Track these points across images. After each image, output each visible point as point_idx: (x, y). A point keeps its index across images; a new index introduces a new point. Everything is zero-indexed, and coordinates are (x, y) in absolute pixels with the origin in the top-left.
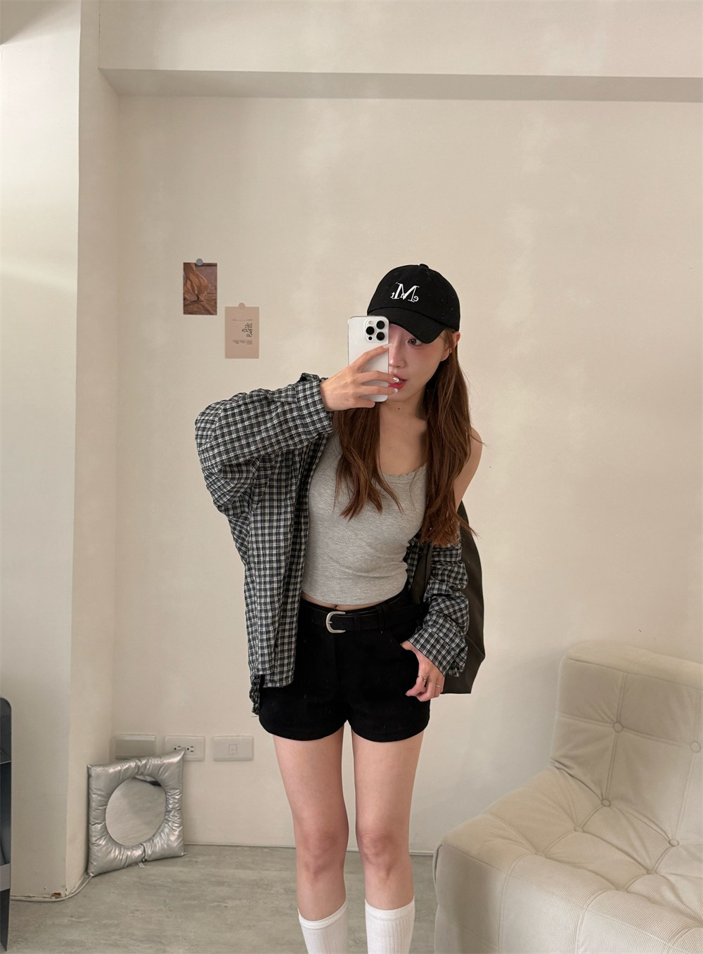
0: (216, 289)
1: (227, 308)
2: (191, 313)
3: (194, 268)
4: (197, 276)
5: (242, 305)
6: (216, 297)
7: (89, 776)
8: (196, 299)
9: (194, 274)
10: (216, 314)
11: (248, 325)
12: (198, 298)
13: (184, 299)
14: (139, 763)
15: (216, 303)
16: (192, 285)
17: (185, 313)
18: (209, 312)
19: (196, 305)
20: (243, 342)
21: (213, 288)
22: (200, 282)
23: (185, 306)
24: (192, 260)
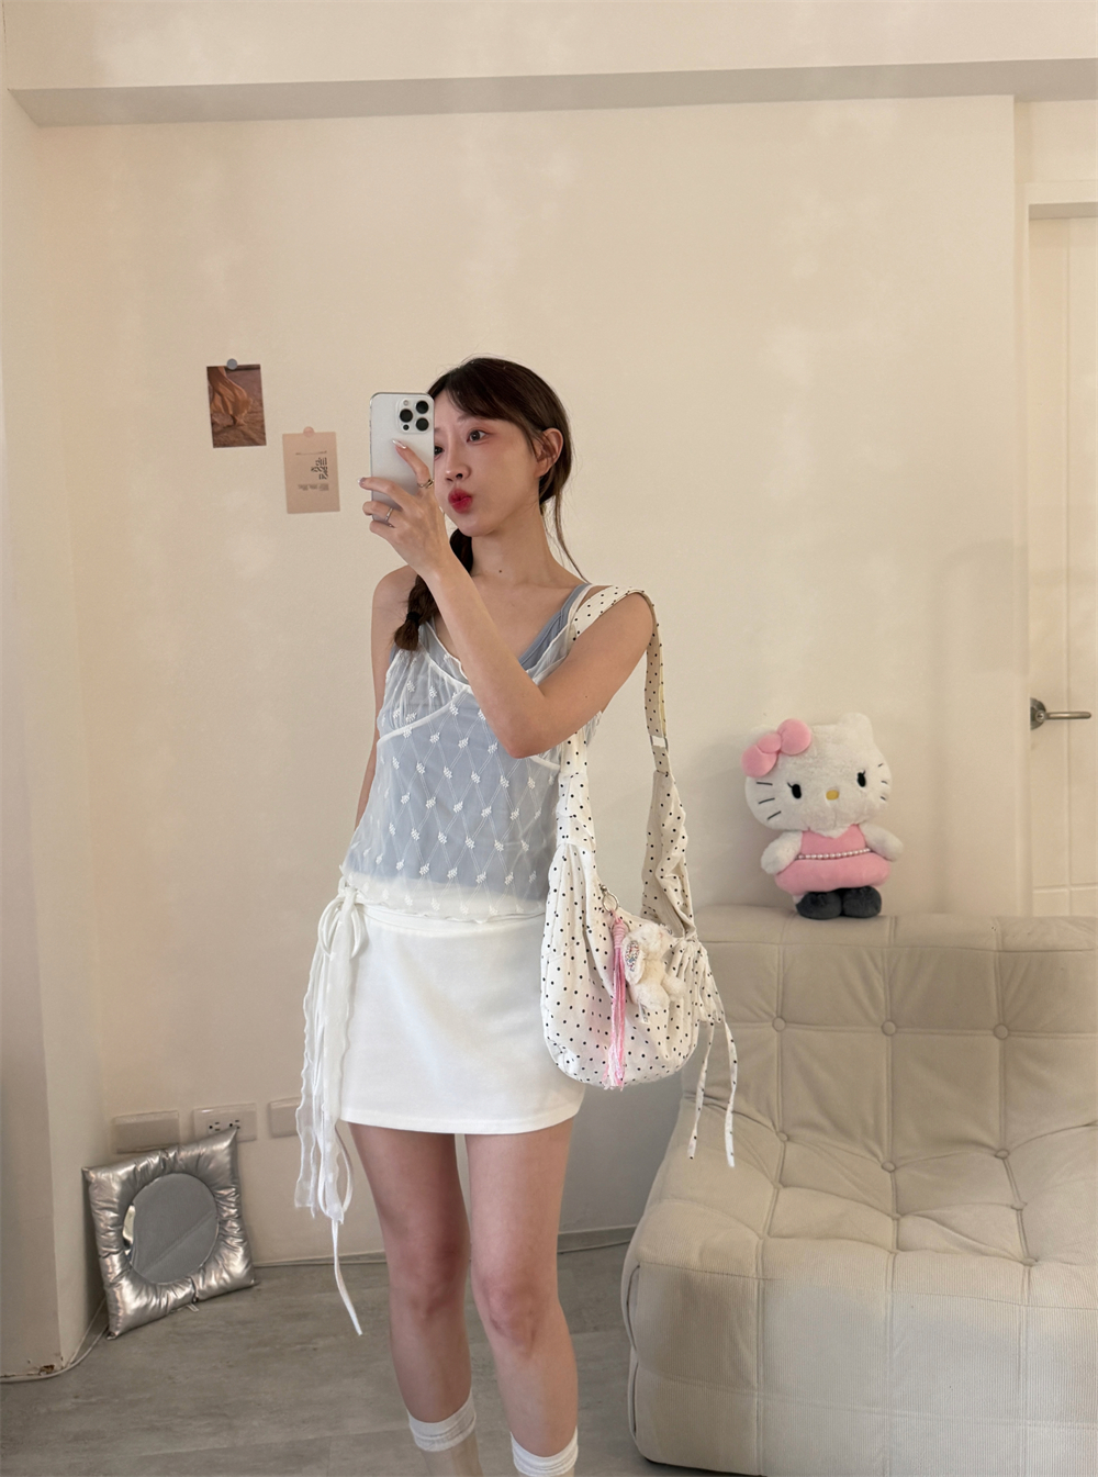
0: (261, 405)
1: (284, 436)
2: (224, 445)
3: (225, 374)
4: (231, 387)
5: (309, 432)
6: (262, 417)
7: (87, 1183)
8: (231, 422)
9: (225, 383)
10: (265, 444)
11: (320, 461)
12: (235, 421)
13: (213, 424)
14: (164, 1156)
15: (263, 427)
16: (223, 402)
17: (217, 444)
18: (252, 442)
19: (232, 432)
20: (313, 487)
21: (257, 404)
22: (235, 394)
23: (215, 434)
24: (221, 362)
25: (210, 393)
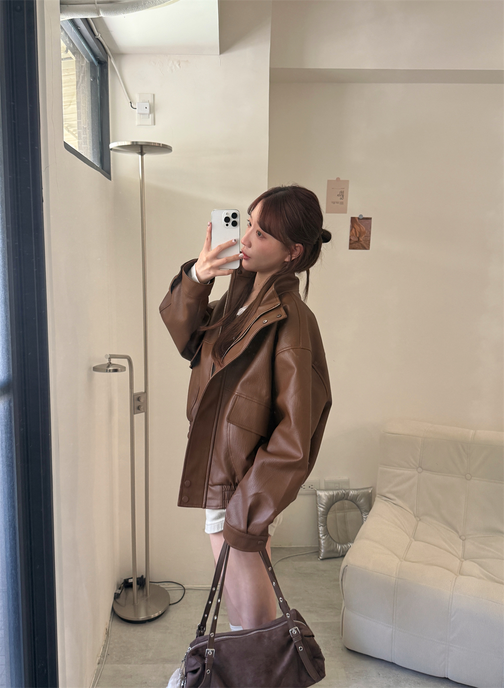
0: (370, 234)
2: (354, 249)
3: (358, 220)
4: (359, 226)
6: (370, 238)
8: (357, 240)
9: (357, 224)
10: (369, 249)
12: (359, 239)
13: (350, 240)
15: (369, 242)
16: (355, 231)
17: (350, 248)
18: (364, 248)
19: (357, 244)
21: (368, 233)
22: (361, 229)
23: (350, 244)
24: (357, 216)
25: (351, 227)
